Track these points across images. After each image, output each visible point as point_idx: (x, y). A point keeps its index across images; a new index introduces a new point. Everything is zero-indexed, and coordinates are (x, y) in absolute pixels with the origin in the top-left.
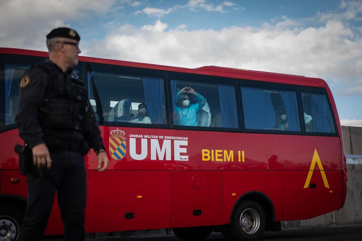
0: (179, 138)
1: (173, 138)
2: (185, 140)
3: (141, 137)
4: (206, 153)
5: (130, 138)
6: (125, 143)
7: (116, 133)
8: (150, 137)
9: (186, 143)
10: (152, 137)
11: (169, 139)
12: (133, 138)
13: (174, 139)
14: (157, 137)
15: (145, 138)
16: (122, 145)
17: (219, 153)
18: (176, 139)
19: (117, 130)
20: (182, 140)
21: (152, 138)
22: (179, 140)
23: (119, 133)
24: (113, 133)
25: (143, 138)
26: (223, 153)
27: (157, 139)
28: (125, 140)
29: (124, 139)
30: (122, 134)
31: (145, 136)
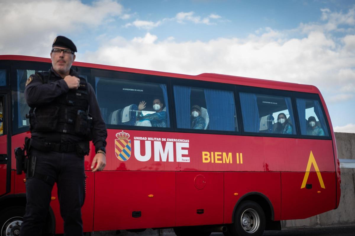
0: (181, 140)
1: (175, 140)
2: (186, 142)
3: (145, 139)
4: (206, 155)
5: (135, 141)
6: (130, 145)
7: (121, 136)
8: (153, 139)
9: (187, 145)
10: (155, 139)
11: (172, 142)
12: (138, 140)
13: (176, 142)
14: (160, 139)
15: (149, 140)
16: (128, 146)
17: (218, 155)
18: (177, 141)
19: (123, 133)
20: (184, 142)
21: (155, 141)
22: (181, 142)
23: (124, 136)
24: (118, 136)
25: (147, 140)
26: (222, 155)
27: (160, 141)
28: (130, 142)
29: (129, 140)
30: (127, 136)
31: (148, 138)
